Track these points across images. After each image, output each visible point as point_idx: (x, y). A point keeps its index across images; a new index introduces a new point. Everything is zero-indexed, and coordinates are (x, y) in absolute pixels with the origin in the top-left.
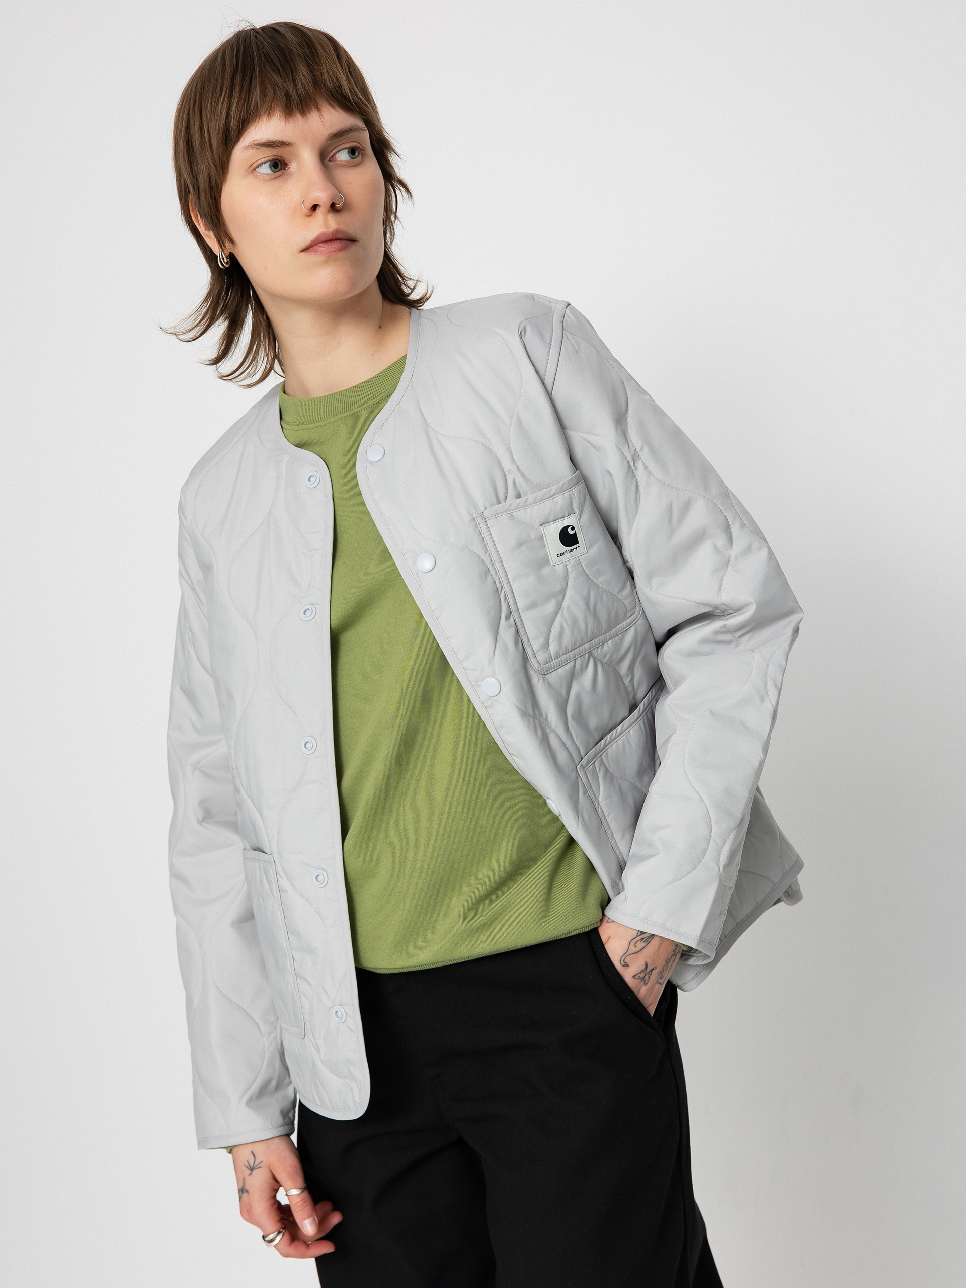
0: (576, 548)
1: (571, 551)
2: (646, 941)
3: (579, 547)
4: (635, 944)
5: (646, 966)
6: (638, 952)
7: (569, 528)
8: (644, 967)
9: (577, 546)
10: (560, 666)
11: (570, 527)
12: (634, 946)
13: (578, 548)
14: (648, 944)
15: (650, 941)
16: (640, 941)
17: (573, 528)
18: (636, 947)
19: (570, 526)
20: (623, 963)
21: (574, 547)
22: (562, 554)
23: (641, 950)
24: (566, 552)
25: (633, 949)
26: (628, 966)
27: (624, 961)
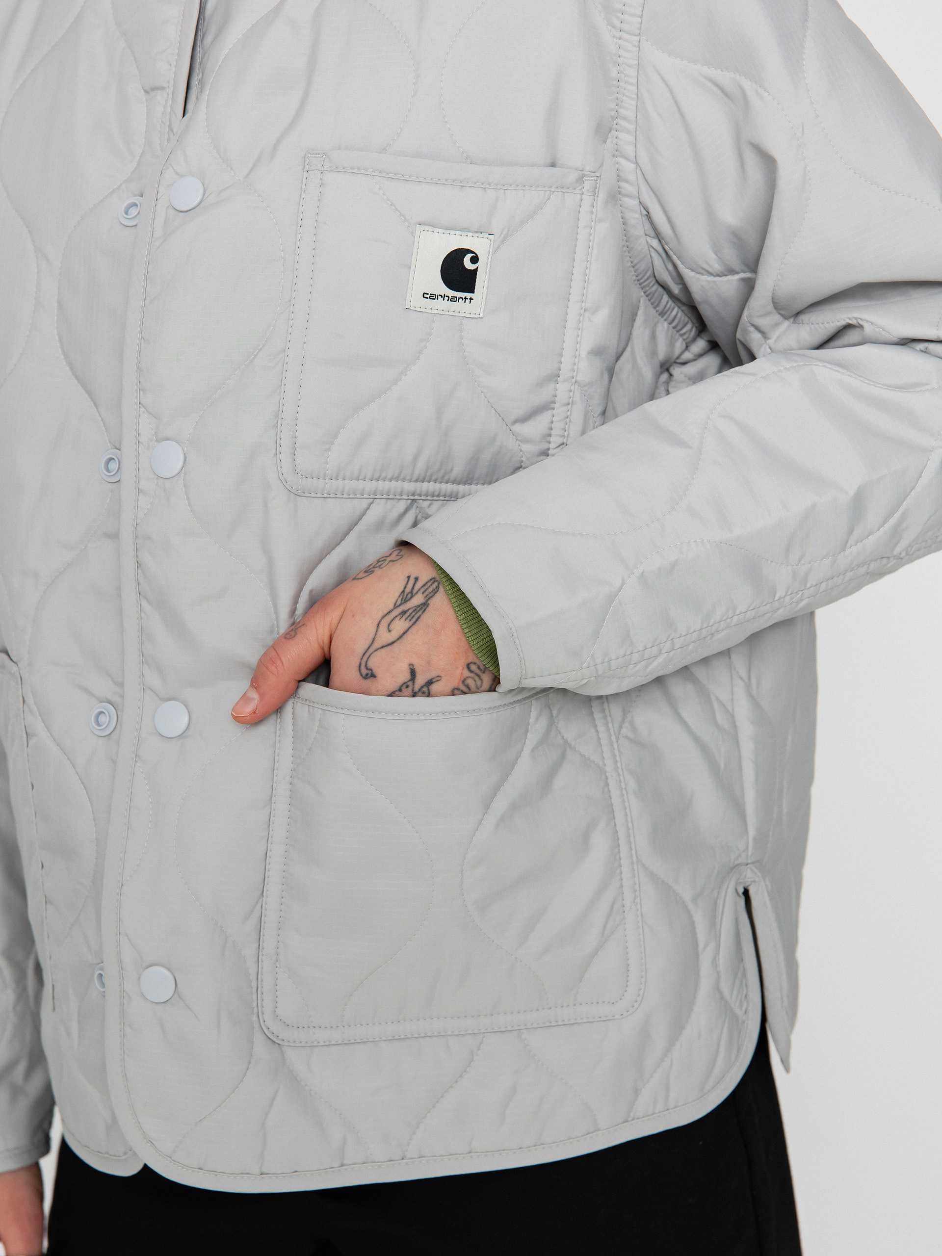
0: (466, 298)
1: (453, 299)
2: (410, 617)
3: (471, 299)
4: (389, 625)
5: (413, 673)
6: (393, 643)
7: (468, 257)
8: (407, 676)
9: (468, 295)
10: (336, 495)
11: (471, 255)
12: (386, 628)
13: (468, 301)
14: (415, 622)
15: (419, 618)
16: (399, 618)
17: (475, 260)
18: (390, 631)
19: (473, 252)
20: (364, 671)
21: (463, 295)
22: (433, 297)
23: (401, 637)
24: (443, 297)
25: (385, 637)
26: (373, 676)
27: (366, 665)
